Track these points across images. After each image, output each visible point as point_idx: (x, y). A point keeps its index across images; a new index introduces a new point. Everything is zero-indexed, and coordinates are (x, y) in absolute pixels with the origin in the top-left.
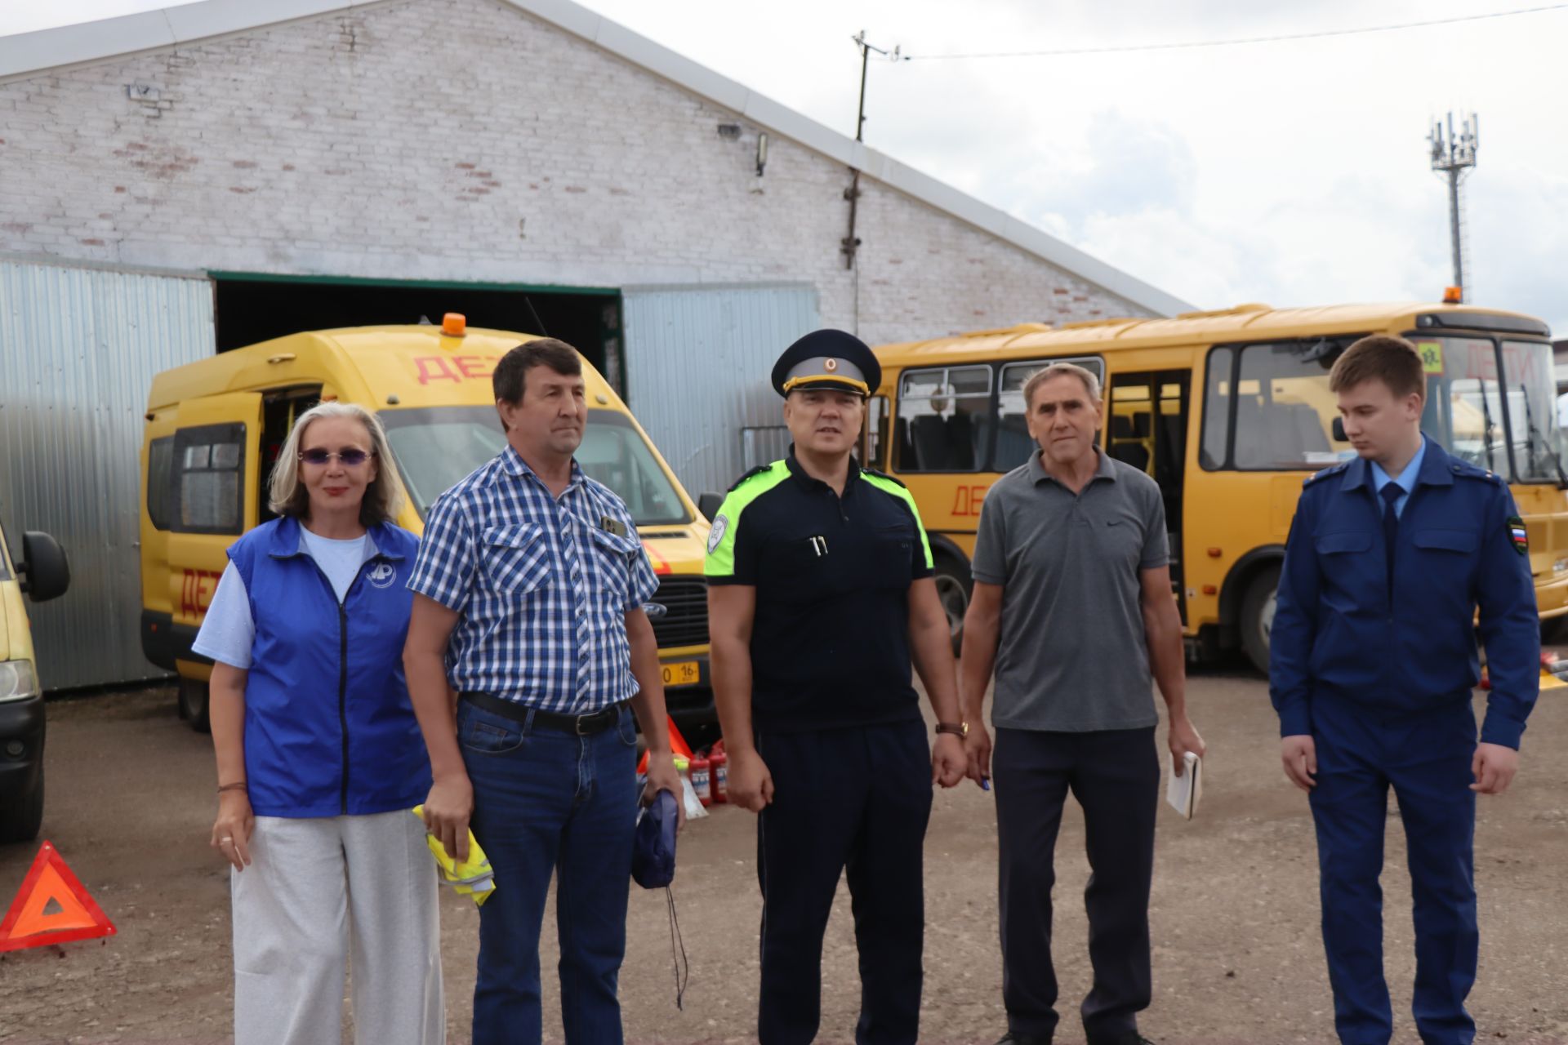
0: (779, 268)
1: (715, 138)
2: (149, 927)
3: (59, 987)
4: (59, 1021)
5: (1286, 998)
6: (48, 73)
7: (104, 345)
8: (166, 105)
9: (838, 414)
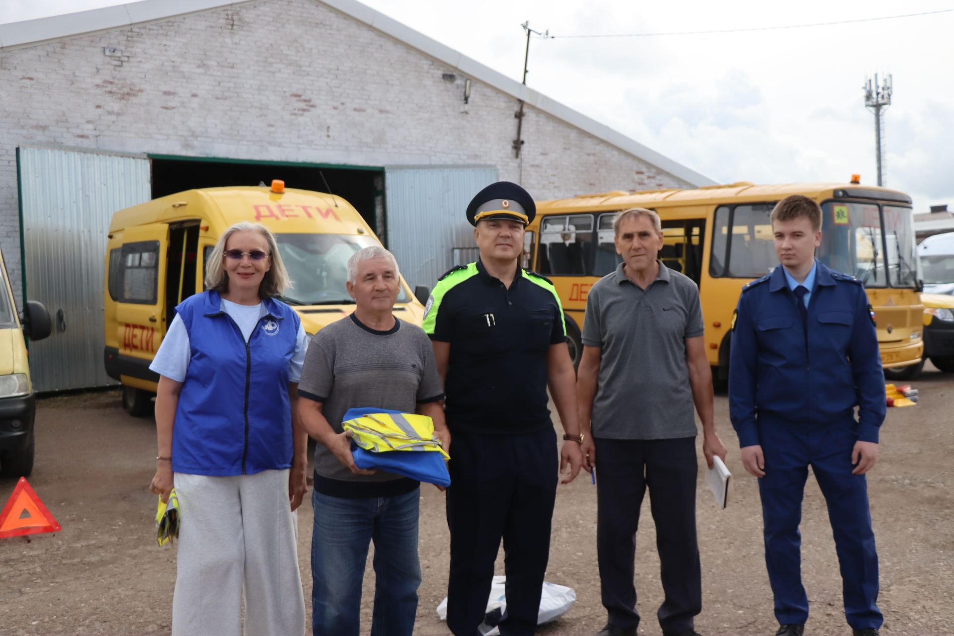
0: (476, 156)
1: (441, 82)
2: (81, 527)
3: (24, 560)
4: (19, 579)
5: (715, 582)
6: (59, 40)
7: (87, 195)
8: (126, 59)
9: (510, 235)
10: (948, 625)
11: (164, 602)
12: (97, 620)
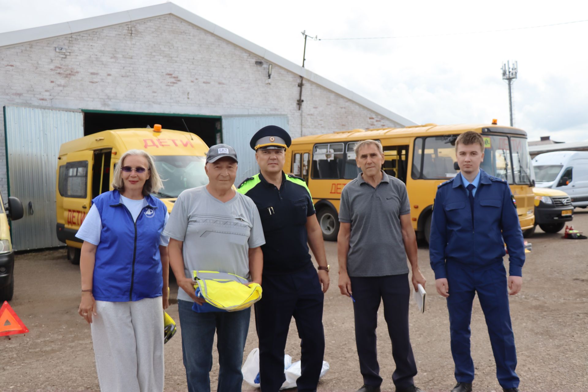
0: (276, 109)
1: (254, 66)
2: (41, 330)
3: (6, 350)
4: (3, 361)
6: (29, 43)
7: (46, 134)
8: (68, 54)
9: (276, 158)
10: (542, 378)
11: (89, 373)
12: (48, 385)
